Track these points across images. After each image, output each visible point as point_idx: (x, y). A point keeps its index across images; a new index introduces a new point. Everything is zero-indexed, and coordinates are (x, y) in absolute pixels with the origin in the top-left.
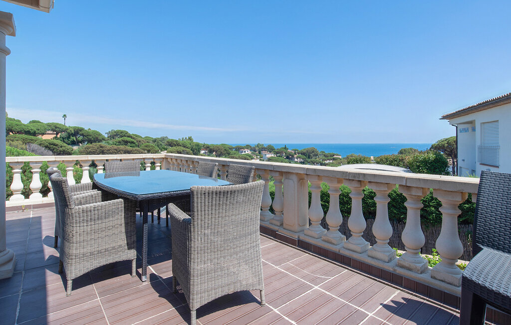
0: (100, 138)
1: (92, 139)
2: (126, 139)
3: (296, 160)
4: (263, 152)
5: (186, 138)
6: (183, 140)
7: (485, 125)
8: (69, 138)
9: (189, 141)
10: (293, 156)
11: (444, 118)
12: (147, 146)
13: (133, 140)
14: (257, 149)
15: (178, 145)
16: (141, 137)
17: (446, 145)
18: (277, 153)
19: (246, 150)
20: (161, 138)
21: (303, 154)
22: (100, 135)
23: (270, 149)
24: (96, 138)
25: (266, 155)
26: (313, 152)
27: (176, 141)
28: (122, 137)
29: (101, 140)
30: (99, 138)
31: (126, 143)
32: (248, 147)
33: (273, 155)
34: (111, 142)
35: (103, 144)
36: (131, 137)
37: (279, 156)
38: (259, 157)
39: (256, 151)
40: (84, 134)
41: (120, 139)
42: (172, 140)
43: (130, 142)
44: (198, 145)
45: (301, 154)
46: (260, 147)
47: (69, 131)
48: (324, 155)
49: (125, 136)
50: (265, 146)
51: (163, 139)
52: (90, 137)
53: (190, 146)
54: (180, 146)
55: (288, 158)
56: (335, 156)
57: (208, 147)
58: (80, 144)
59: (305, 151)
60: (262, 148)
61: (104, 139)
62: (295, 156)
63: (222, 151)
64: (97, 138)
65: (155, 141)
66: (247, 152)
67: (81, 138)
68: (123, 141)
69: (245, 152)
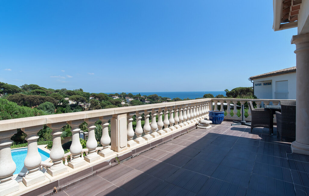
1: (12, 91)
2: (38, 90)
3: (146, 102)
4: (127, 98)
5: (78, 90)
6: (76, 91)
9: (81, 91)
10: (144, 100)
12: (55, 95)
13: (44, 91)
14: (122, 95)
15: (74, 94)
16: (47, 89)
18: (134, 98)
19: (116, 97)
20: (62, 90)
21: (150, 98)
22: (17, 87)
23: (130, 96)
24: (14, 90)
25: (128, 99)
26: (156, 97)
27: (73, 92)
28: (35, 89)
29: (18, 91)
30: (17, 90)
31: (39, 93)
32: (116, 94)
33: (133, 99)
34: (26, 92)
36: (41, 89)
37: (136, 100)
38: (124, 100)
39: (121, 97)
40: (5, 87)
41: (34, 91)
42: (70, 91)
43: (41, 92)
44: (88, 94)
45: (149, 98)
46: (124, 94)
48: (162, 99)
49: (36, 88)
50: (127, 94)
52: (10, 89)
54: (76, 94)
55: (141, 100)
56: (168, 99)
57: (95, 95)
58: (1, 94)
59: (151, 97)
60: (126, 95)
61: (20, 91)
62: (146, 99)
63: (103, 97)
65: (57, 91)
66: (116, 98)
67: (2, 90)
68: (36, 92)
69: (115, 98)
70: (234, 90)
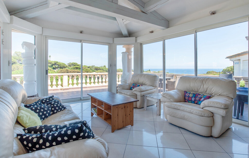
0: (65, 66)
1: (62, 67)
2: (77, 66)
5: (103, 66)
6: (101, 67)
7: (245, 61)
8: (52, 66)
9: (104, 68)
11: (227, 58)
12: (86, 70)
15: (100, 69)
17: (230, 70)
20: (92, 66)
22: (65, 65)
27: (99, 68)
28: (75, 66)
31: (77, 68)
34: (70, 68)
35: (67, 68)
36: (79, 66)
40: (59, 64)
41: (75, 67)
42: (97, 67)
43: (79, 68)
47: (52, 63)
51: (93, 66)
52: (61, 66)
53: (105, 70)
54: (101, 70)
58: (57, 69)
61: (67, 67)
64: (64, 66)
65: (89, 67)
67: (57, 66)
68: (76, 67)
70: (230, 68)
